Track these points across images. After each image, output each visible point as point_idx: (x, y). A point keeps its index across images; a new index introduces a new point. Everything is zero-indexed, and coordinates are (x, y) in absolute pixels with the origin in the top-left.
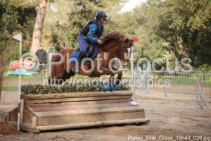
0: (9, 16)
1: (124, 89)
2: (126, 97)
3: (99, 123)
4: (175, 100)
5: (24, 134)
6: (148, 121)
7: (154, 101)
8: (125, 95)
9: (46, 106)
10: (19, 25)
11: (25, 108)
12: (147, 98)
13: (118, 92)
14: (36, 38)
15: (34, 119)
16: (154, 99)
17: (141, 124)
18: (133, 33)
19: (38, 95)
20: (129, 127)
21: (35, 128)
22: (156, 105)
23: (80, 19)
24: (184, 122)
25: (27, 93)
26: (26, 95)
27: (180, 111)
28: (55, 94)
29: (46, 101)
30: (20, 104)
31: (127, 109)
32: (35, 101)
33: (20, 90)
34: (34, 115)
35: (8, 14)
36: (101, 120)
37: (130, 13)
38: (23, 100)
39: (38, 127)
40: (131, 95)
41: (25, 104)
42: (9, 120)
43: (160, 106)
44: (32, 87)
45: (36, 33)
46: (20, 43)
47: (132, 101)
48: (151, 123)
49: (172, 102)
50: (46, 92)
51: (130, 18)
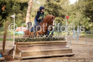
0: (15, 6)
1: (62, 40)
2: (64, 43)
3: (51, 55)
4: (90, 45)
5: (16, 60)
6: (74, 55)
7: (80, 46)
8: (63, 43)
9: (26, 48)
10: (20, 11)
11: (17, 48)
12: (77, 44)
13: (60, 41)
14: (28, 17)
15: (21, 53)
16: (80, 45)
17: (70, 56)
18: (75, 14)
19: (23, 43)
20: (64, 57)
21: (21, 57)
22: (80, 47)
23: (48, 8)
24: (91, 55)
25: (17, 42)
26: (17, 43)
27: (91, 50)
28: (31, 42)
29: (26, 45)
30: (14, 47)
31: (64, 49)
32: (21, 45)
33: (14, 40)
34: (21, 52)
35: (15, 5)
36: (51, 54)
37: (73, 5)
38: (15, 45)
39: (22, 57)
40: (66, 43)
41: (17, 47)
42: (10, 54)
43: (82, 48)
44: (20, 39)
45: (28, 15)
46: (14, 19)
47: (66, 45)
48: (75, 56)
49: (88, 46)
50: (26, 41)
51: (74, 7)
